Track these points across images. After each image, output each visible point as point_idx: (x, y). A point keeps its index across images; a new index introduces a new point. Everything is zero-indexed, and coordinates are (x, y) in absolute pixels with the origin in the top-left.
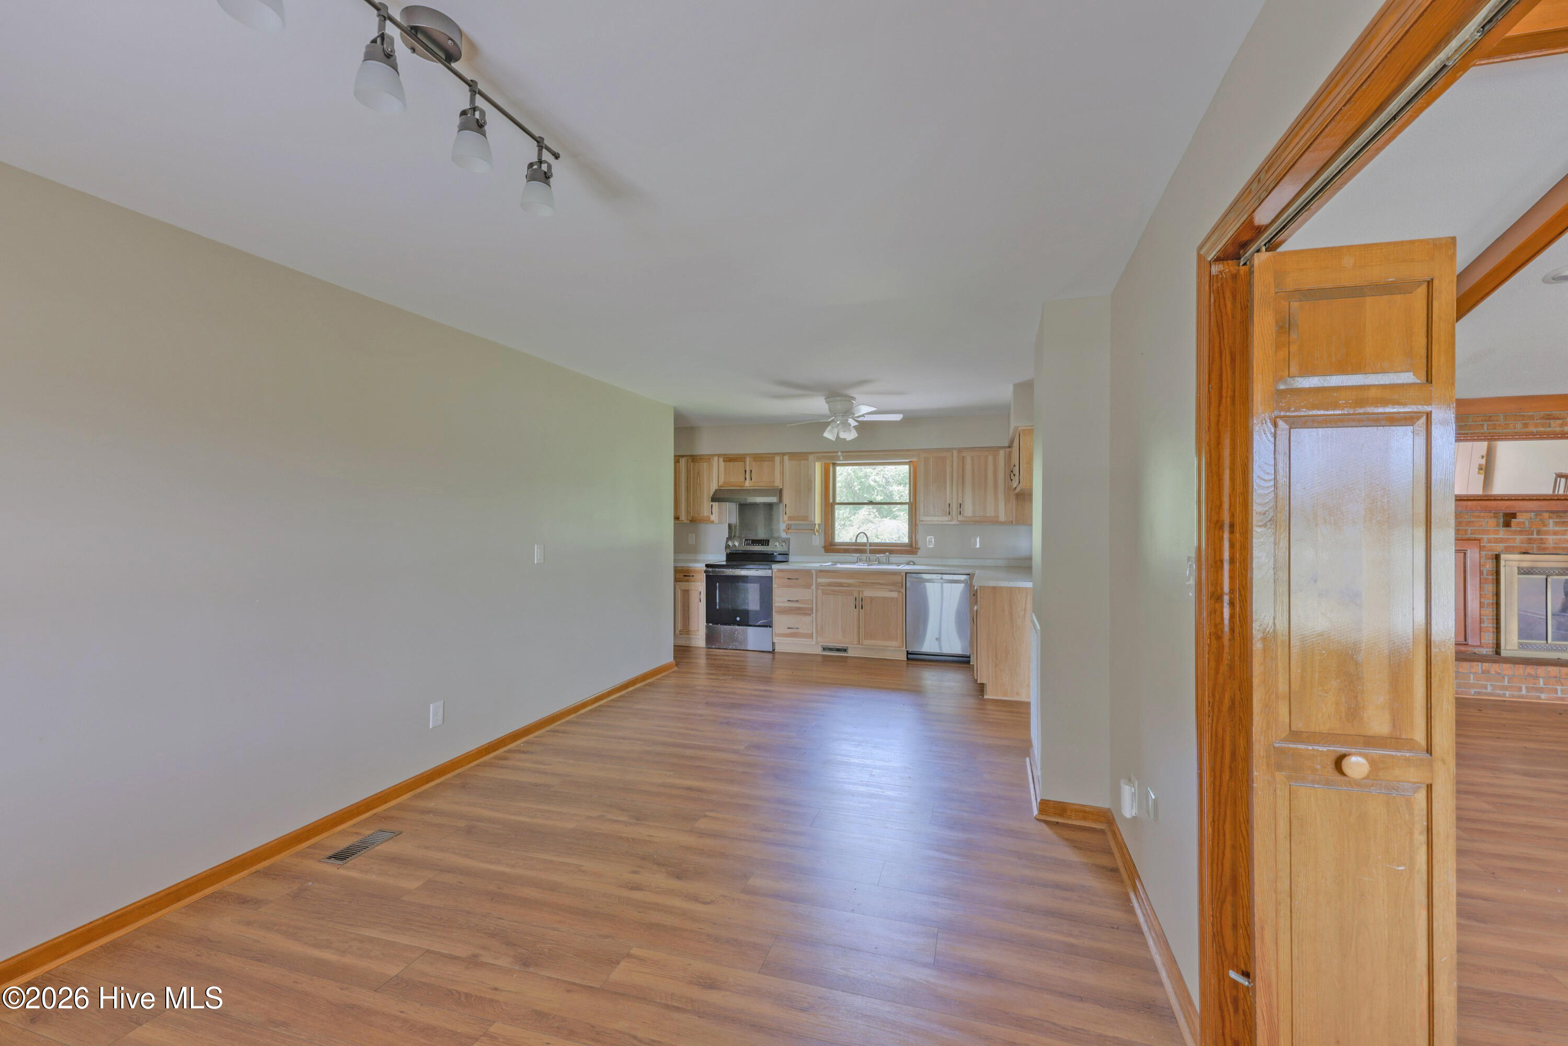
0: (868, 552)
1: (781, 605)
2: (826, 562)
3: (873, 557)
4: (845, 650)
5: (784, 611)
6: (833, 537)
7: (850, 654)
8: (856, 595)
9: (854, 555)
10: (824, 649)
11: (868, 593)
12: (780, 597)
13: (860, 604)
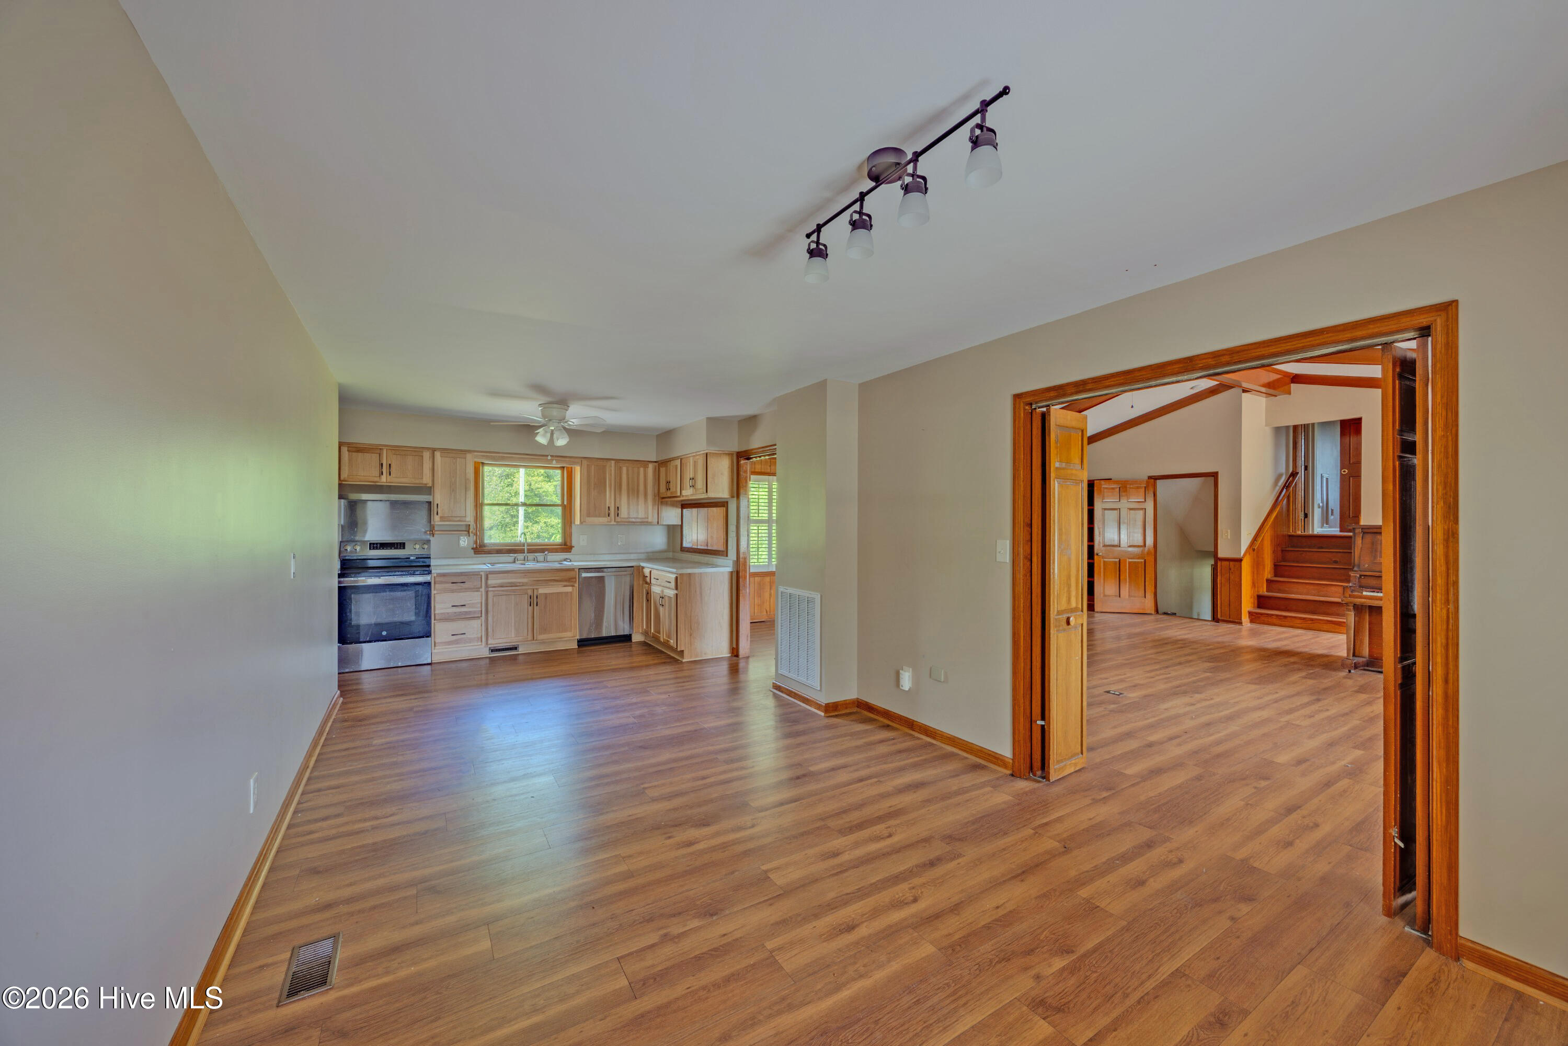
0: (526, 552)
1: (442, 611)
2: (481, 565)
3: (531, 556)
4: (515, 648)
5: (447, 619)
6: (482, 539)
7: (521, 650)
8: (530, 592)
9: (511, 555)
10: (493, 651)
11: (542, 591)
12: (442, 603)
13: (533, 601)
